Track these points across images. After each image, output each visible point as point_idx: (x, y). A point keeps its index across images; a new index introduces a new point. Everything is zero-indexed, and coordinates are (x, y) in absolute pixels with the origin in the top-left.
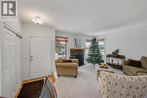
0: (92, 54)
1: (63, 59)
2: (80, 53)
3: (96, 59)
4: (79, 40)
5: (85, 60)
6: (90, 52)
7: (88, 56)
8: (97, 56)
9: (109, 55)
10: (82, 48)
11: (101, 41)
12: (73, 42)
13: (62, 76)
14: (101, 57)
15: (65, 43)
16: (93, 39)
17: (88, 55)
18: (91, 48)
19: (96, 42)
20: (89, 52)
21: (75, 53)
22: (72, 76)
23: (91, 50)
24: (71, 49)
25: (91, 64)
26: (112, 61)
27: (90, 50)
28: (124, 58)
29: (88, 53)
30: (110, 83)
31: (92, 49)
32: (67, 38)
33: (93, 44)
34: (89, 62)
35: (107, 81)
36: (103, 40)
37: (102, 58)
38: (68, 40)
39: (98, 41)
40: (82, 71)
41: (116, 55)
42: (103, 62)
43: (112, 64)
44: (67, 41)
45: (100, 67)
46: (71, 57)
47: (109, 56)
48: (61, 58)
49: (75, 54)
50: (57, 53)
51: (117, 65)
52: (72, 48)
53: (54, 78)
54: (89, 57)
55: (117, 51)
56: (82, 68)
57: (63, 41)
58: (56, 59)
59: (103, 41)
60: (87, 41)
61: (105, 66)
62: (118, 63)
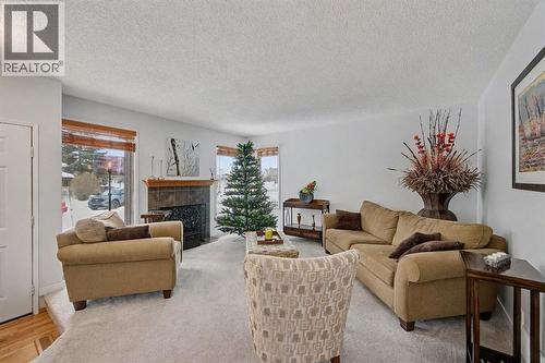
0: (238, 200)
1: (108, 228)
2: (194, 198)
3: (250, 216)
4: (188, 147)
5: (213, 223)
6: (231, 193)
7: (225, 208)
8: (254, 205)
9: (291, 200)
10: (203, 176)
11: (268, 155)
12: (162, 153)
13: (98, 301)
14: (267, 208)
15: (120, 154)
16: (240, 146)
17: (225, 203)
18: (234, 178)
19: (250, 158)
20: (228, 194)
21: (171, 198)
22: (151, 294)
23: (235, 187)
24: (150, 182)
25: (235, 235)
26: (299, 219)
27: (230, 186)
28: (328, 207)
29: (226, 197)
30: (268, 287)
31: (237, 182)
32: (135, 133)
33: (240, 163)
34: (228, 230)
35: (261, 284)
36: (274, 151)
37: (270, 210)
38: (136, 140)
39: (260, 154)
40: (198, 268)
41: (308, 200)
42: (273, 224)
43: (299, 229)
44: (130, 147)
45: (260, 243)
46: (150, 213)
47: (289, 204)
48: (92, 223)
49: (172, 200)
50: (84, 200)
51: (310, 231)
52: (157, 176)
53: (52, 322)
54: (228, 212)
55: (312, 187)
56: (203, 253)
57: (111, 145)
58: (68, 227)
59: (274, 154)
60: (220, 153)
61: (274, 237)
62: (314, 225)
